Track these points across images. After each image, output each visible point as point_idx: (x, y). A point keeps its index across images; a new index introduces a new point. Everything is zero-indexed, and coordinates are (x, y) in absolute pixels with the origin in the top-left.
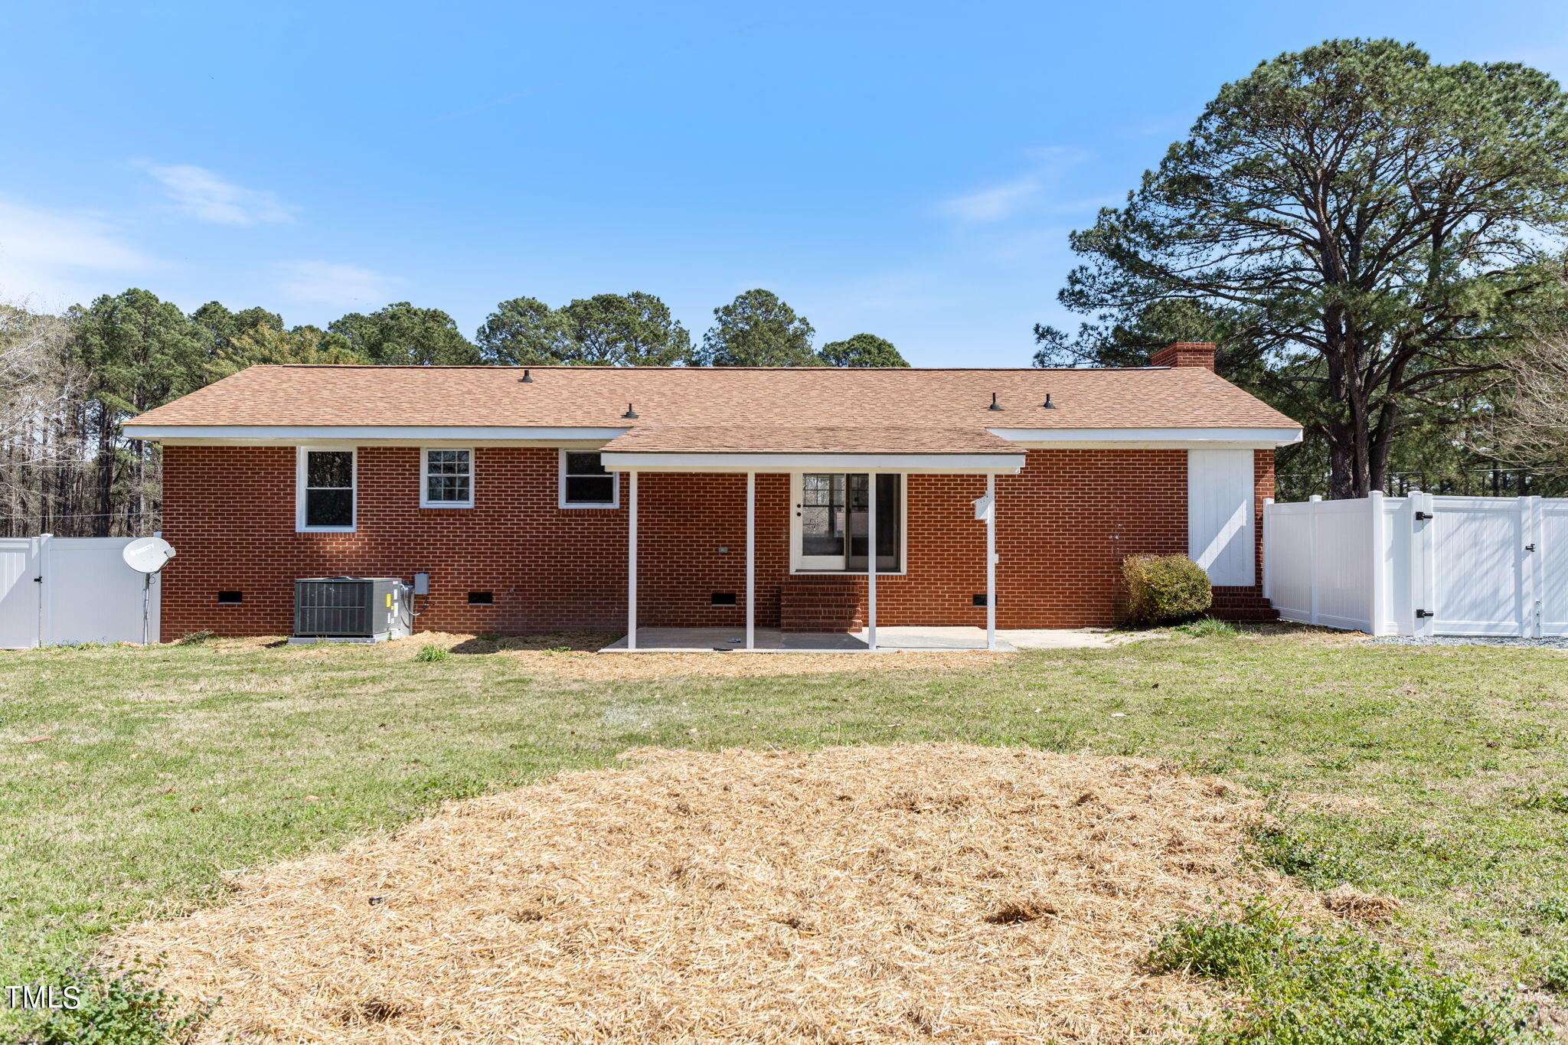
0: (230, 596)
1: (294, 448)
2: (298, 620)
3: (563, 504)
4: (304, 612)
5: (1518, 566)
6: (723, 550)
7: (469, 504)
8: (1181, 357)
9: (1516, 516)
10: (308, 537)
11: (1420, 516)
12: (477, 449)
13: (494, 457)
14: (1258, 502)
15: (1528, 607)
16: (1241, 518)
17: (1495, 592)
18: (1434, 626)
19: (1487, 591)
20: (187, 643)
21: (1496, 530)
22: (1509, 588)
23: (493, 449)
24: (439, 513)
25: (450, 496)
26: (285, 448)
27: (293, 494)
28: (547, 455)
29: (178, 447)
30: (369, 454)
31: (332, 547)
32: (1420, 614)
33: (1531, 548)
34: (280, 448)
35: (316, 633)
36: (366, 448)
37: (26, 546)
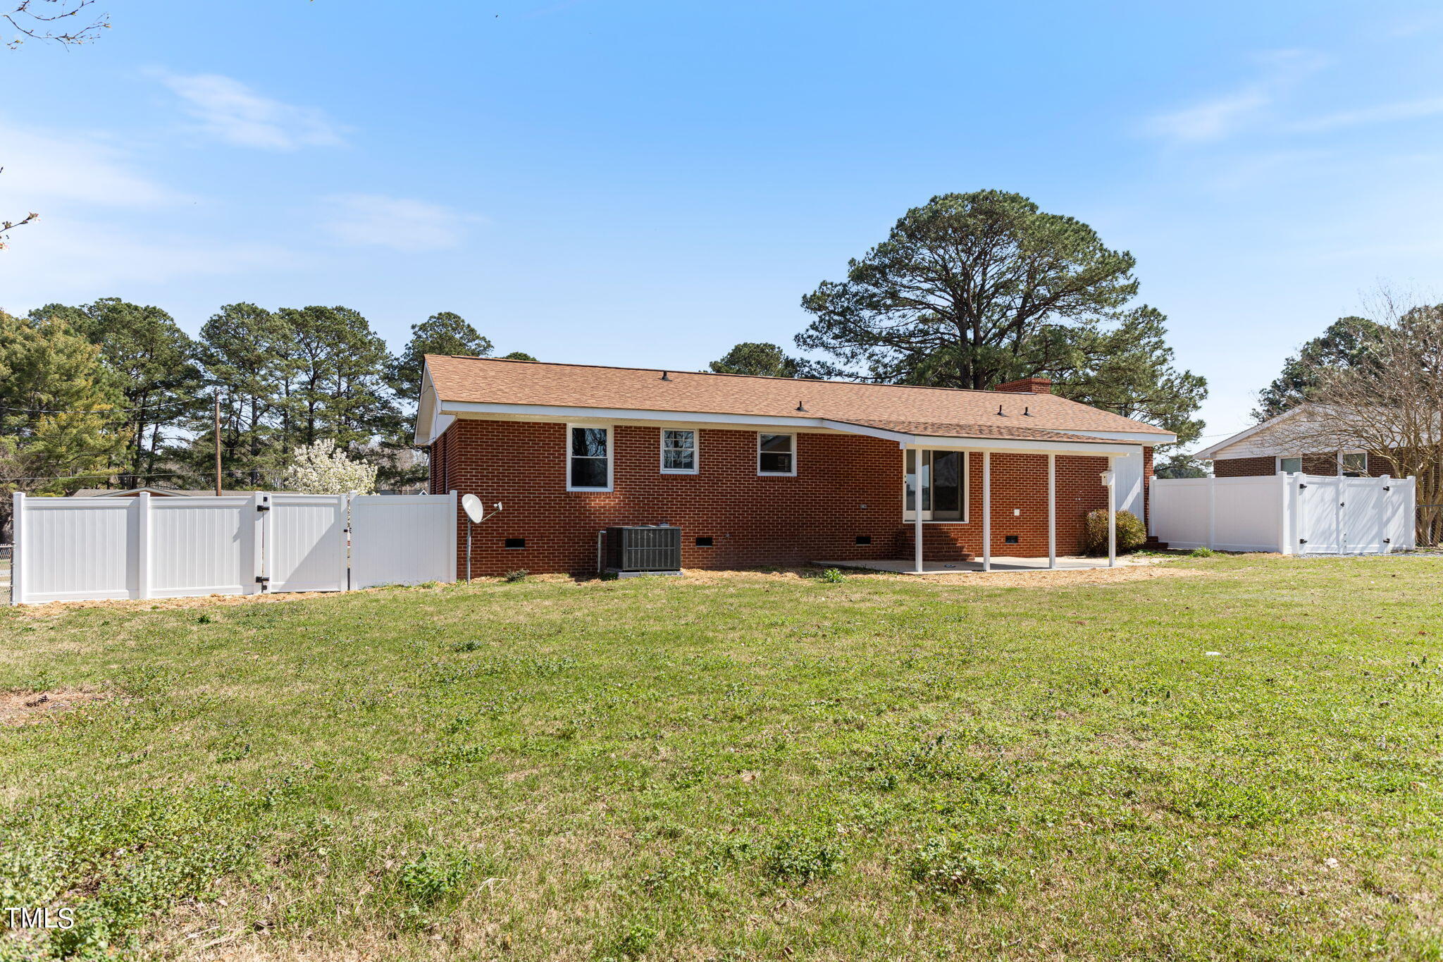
0: (514, 543)
1: (565, 425)
2: (625, 559)
3: (760, 474)
4: (630, 552)
5: (1337, 514)
6: (863, 506)
7: (695, 471)
8: (1034, 387)
9: (1336, 485)
10: (578, 495)
11: (1302, 486)
12: (701, 430)
13: (709, 436)
14: (1146, 478)
15: (1342, 536)
16: (1137, 488)
17: (1330, 527)
18: (1307, 548)
19: (1327, 526)
20: (511, 580)
21: (1329, 492)
22: (1334, 526)
23: (713, 431)
24: (675, 477)
25: (677, 464)
26: (560, 424)
27: (565, 461)
28: (749, 436)
29: (471, 421)
30: (623, 432)
31: (595, 503)
32: (1302, 541)
33: (1342, 505)
34: (555, 424)
35: (639, 568)
36: (621, 427)
37: (336, 501)
